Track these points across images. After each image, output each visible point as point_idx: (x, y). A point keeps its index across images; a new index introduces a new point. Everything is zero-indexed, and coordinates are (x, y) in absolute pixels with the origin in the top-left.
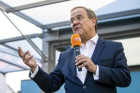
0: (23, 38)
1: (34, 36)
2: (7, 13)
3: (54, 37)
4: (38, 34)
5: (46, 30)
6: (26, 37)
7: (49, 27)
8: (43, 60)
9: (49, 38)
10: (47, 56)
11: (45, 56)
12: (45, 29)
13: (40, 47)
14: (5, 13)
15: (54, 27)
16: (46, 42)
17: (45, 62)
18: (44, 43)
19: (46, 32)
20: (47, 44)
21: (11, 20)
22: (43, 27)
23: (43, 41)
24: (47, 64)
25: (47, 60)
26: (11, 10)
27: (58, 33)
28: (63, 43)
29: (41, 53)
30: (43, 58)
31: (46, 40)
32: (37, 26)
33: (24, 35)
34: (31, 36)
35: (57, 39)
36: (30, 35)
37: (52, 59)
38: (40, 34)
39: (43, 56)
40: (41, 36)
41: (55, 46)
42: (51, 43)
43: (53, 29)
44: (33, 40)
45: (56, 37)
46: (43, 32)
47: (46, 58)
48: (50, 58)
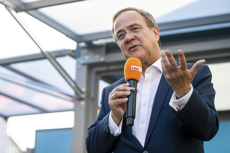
0: (42, 56)
1: (62, 54)
2: (17, 12)
3: (97, 57)
4: (69, 50)
5: (83, 44)
6: (48, 56)
7: (89, 39)
8: (77, 97)
9: (88, 58)
10: (84, 89)
11: (80, 90)
12: (81, 42)
13: (72, 73)
14: (13, 12)
15: (97, 40)
16: (83, 64)
17: (81, 99)
18: (80, 66)
19: (84, 48)
20: (85, 68)
21: (23, 25)
22: (78, 38)
23: (78, 63)
24: (83, 103)
25: (83, 96)
26: (23, 8)
27: (104, 49)
28: (112, 68)
29: (73, 85)
30: (76, 93)
31: (82, 62)
32: (67, 36)
33: (44, 50)
34: (57, 54)
35: (102, 59)
36: (54, 52)
37: (92, 96)
38: (73, 51)
39: (77, 89)
40: (74, 54)
41: (98, 73)
42: (90, 66)
43: (95, 43)
44: (60, 60)
45: (100, 57)
46: (78, 46)
47: (82, 93)
48: (88, 93)
